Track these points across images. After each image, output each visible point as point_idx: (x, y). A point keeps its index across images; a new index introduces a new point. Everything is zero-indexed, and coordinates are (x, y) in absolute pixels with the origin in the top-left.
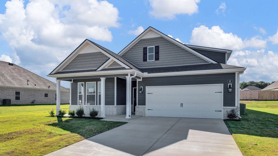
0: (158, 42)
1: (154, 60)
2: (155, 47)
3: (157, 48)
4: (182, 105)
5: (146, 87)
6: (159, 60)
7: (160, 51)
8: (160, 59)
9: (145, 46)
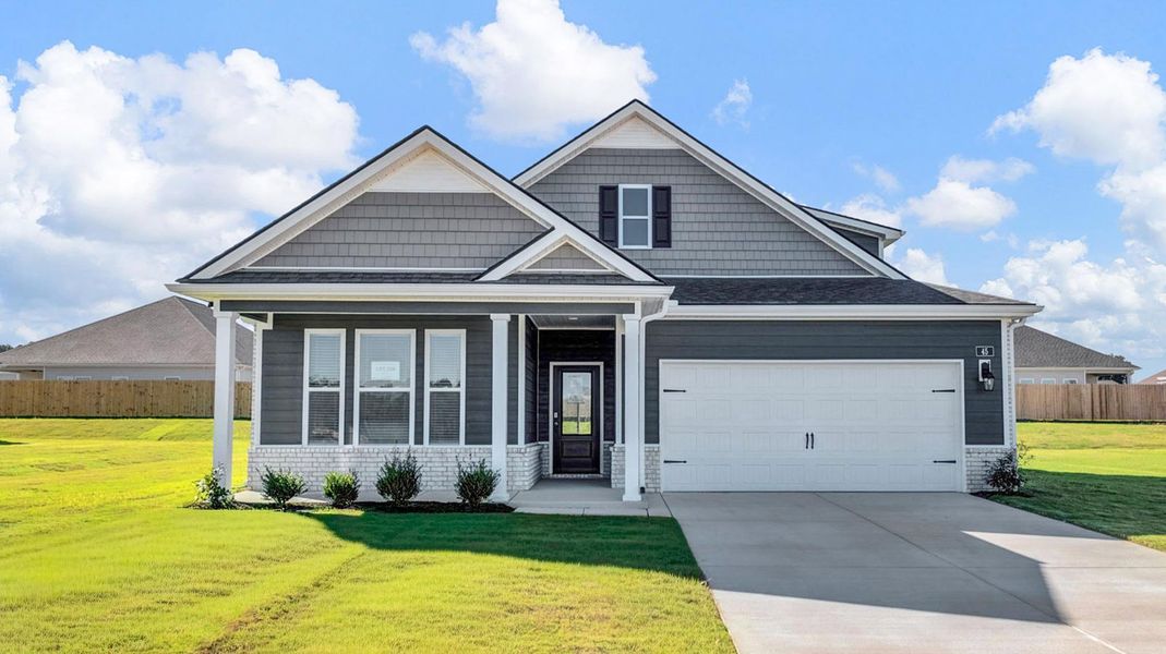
0: (668, 170)
1: (650, 246)
2: (655, 189)
3: (663, 195)
4: (810, 439)
5: (661, 361)
6: (670, 247)
7: (673, 208)
8: (673, 244)
9: (609, 182)
